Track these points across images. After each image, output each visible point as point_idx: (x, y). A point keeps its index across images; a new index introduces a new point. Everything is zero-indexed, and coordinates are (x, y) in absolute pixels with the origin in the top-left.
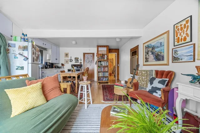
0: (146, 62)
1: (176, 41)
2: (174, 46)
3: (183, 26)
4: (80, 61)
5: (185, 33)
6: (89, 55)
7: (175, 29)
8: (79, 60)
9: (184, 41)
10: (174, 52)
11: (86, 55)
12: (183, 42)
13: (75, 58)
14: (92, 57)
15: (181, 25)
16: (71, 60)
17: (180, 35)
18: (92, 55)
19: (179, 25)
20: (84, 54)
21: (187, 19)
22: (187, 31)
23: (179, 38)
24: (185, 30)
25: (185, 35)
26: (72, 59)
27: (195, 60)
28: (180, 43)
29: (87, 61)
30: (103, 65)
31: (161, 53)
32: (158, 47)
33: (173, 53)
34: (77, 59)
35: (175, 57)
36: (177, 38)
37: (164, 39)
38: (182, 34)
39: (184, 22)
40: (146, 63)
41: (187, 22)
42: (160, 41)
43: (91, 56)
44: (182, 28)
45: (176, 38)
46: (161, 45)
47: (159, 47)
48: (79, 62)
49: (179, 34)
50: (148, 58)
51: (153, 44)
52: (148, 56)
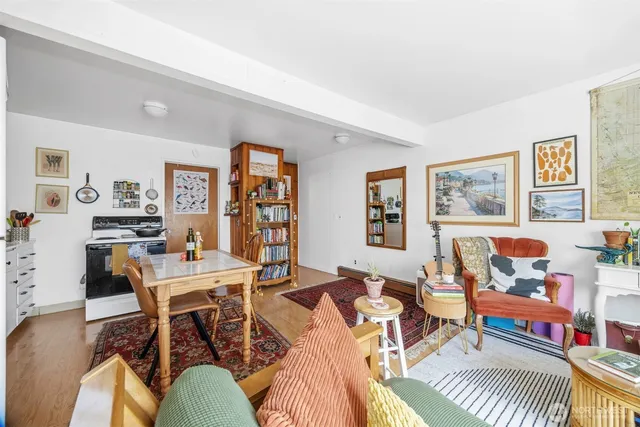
0: (438, 214)
1: (540, 178)
2: (535, 186)
3: (557, 151)
4: (144, 201)
5: (563, 165)
6: (193, 174)
7: (537, 151)
8: (142, 193)
9: (560, 179)
10: (533, 200)
11: (176, 173)
12: (557, 182)
13: (117, 185)
14: (206, 185)
15: (552, 147)
16: (93, 195)
17: (551, 166)
18: (206, 175)
19: (548, 146)
20: (170, 168)
21: (567, 140)
22: (567, 162)
23: (547, 172)
24: (563, 159)
25: (562, 169)
26: (92, 183)
27: (586, 219)
28: (550, 182)
29: (182, 200)
30: (272, 220)
31: (495, 197)
32: (484, 182)
33: (532, 202)
34: (127, 191)
35: (537, 211)
36: (542, 171)
37: (504, 167)
38: (555, 165)
39: (560, 144)
40: (439, 216)
41: (567, 145)
42: (493, 170)
43: (204, 180)
44: (554, 155)
45: (538, 170)
46: (495, 179)
47: (489, 183)
48: (142, 205)
49: (547, 165)
50: (448, 206)
51: (465, 173)
52: (448, 200)
